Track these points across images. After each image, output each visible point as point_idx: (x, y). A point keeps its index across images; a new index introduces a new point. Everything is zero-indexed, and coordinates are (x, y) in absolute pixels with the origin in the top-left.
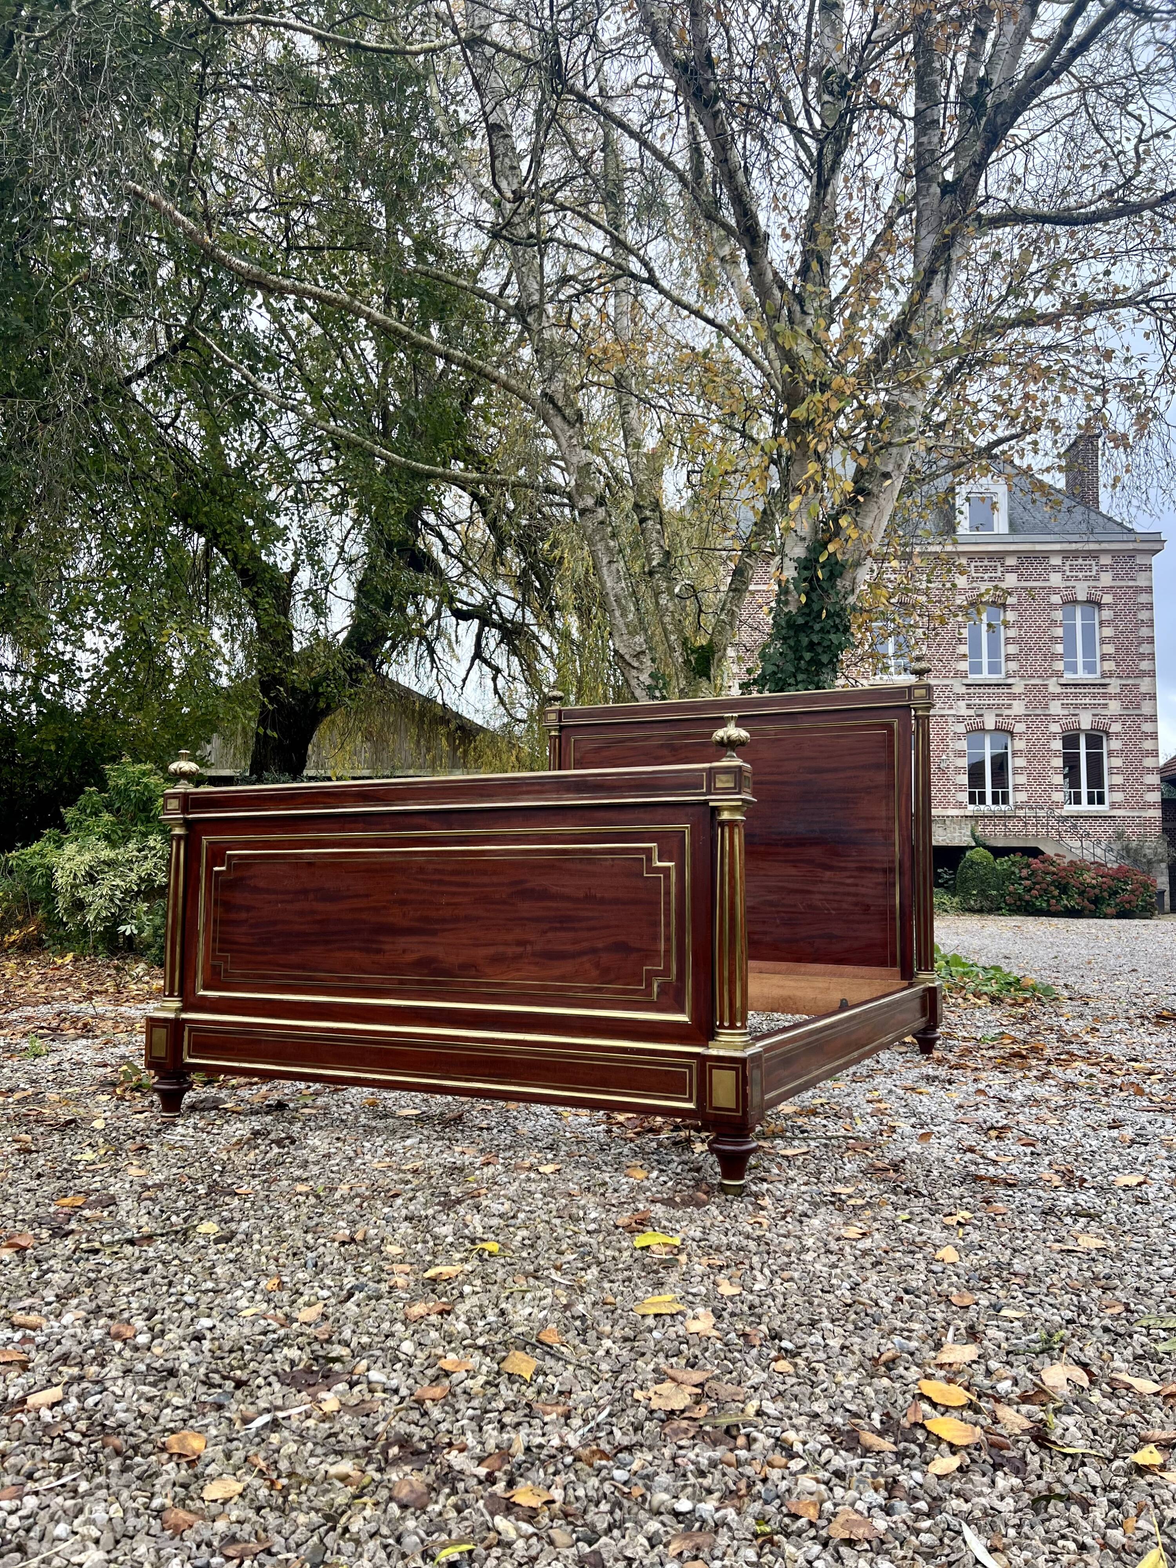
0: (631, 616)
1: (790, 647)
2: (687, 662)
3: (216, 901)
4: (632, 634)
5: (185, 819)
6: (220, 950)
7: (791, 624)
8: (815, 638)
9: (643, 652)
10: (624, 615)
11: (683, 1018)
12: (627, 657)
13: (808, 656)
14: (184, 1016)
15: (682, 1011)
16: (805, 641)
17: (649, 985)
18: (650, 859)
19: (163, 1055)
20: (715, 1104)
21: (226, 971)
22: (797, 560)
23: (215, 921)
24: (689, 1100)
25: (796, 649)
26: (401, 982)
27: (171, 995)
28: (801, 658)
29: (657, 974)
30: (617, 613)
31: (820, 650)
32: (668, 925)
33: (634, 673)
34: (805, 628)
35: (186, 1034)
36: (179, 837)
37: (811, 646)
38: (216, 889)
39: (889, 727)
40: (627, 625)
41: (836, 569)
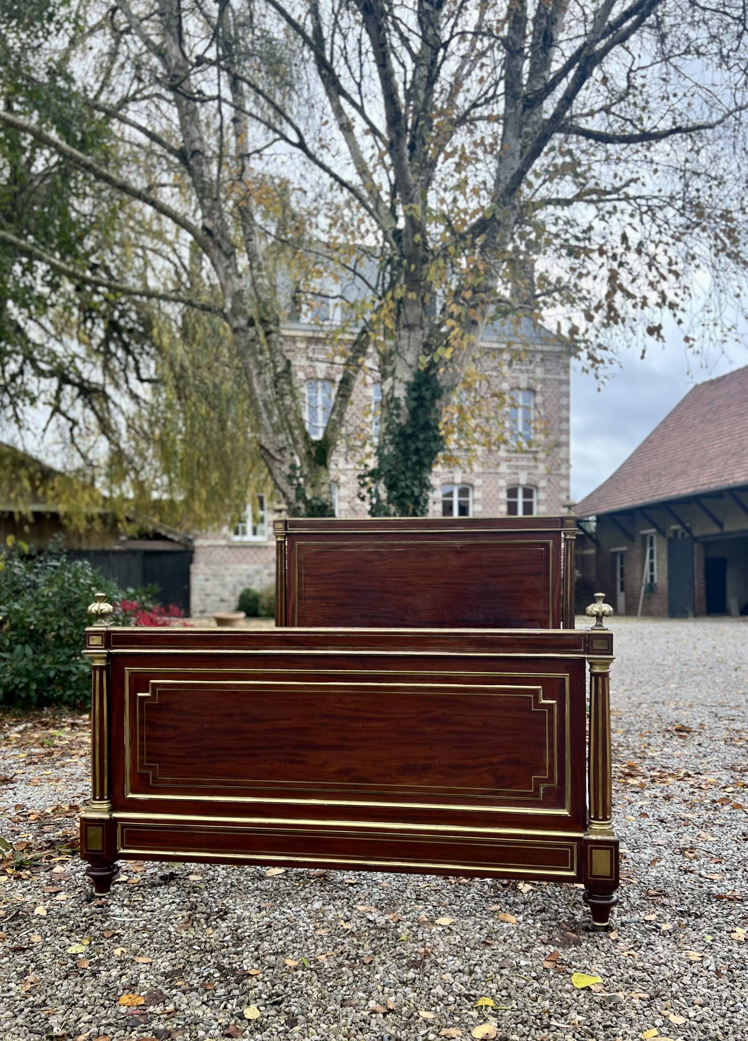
0: (275, 419)
1: (401, 451)
2: (309, 453)
3: (141, 722)
4: (277, 432)
5: (109, 654)
6: (148, 761)
7: (402, 434)
8: (420, 445)
9: (284, 448)
10: (270, 416)
11: (564, 812)
12: (272, 451)
13: (414, 458)
14: (116, 815)
15: (562, 807)
16: (412, 447)
17: (537, 789)
18: (537, 698)
19: (100, 848)
20: (594, 873)
21: (154, 778)
22: (407, 383)
23: (142, 738)
24: (571, 870)
25: (405, 453)
26: (324, 786)
27: (102, 799)
28: (409, 459)
29: (543, 781)
30: (264, 416)
31: (423, 454)
32: (551, 746)
33: (277, 464)
34: (413, 437)
35: (119, 830)
36: (101, 668)
37: (417, 451)
38: (141, 710)
39: (546, 545)
40: (272, 425)
41: (437, 393)
